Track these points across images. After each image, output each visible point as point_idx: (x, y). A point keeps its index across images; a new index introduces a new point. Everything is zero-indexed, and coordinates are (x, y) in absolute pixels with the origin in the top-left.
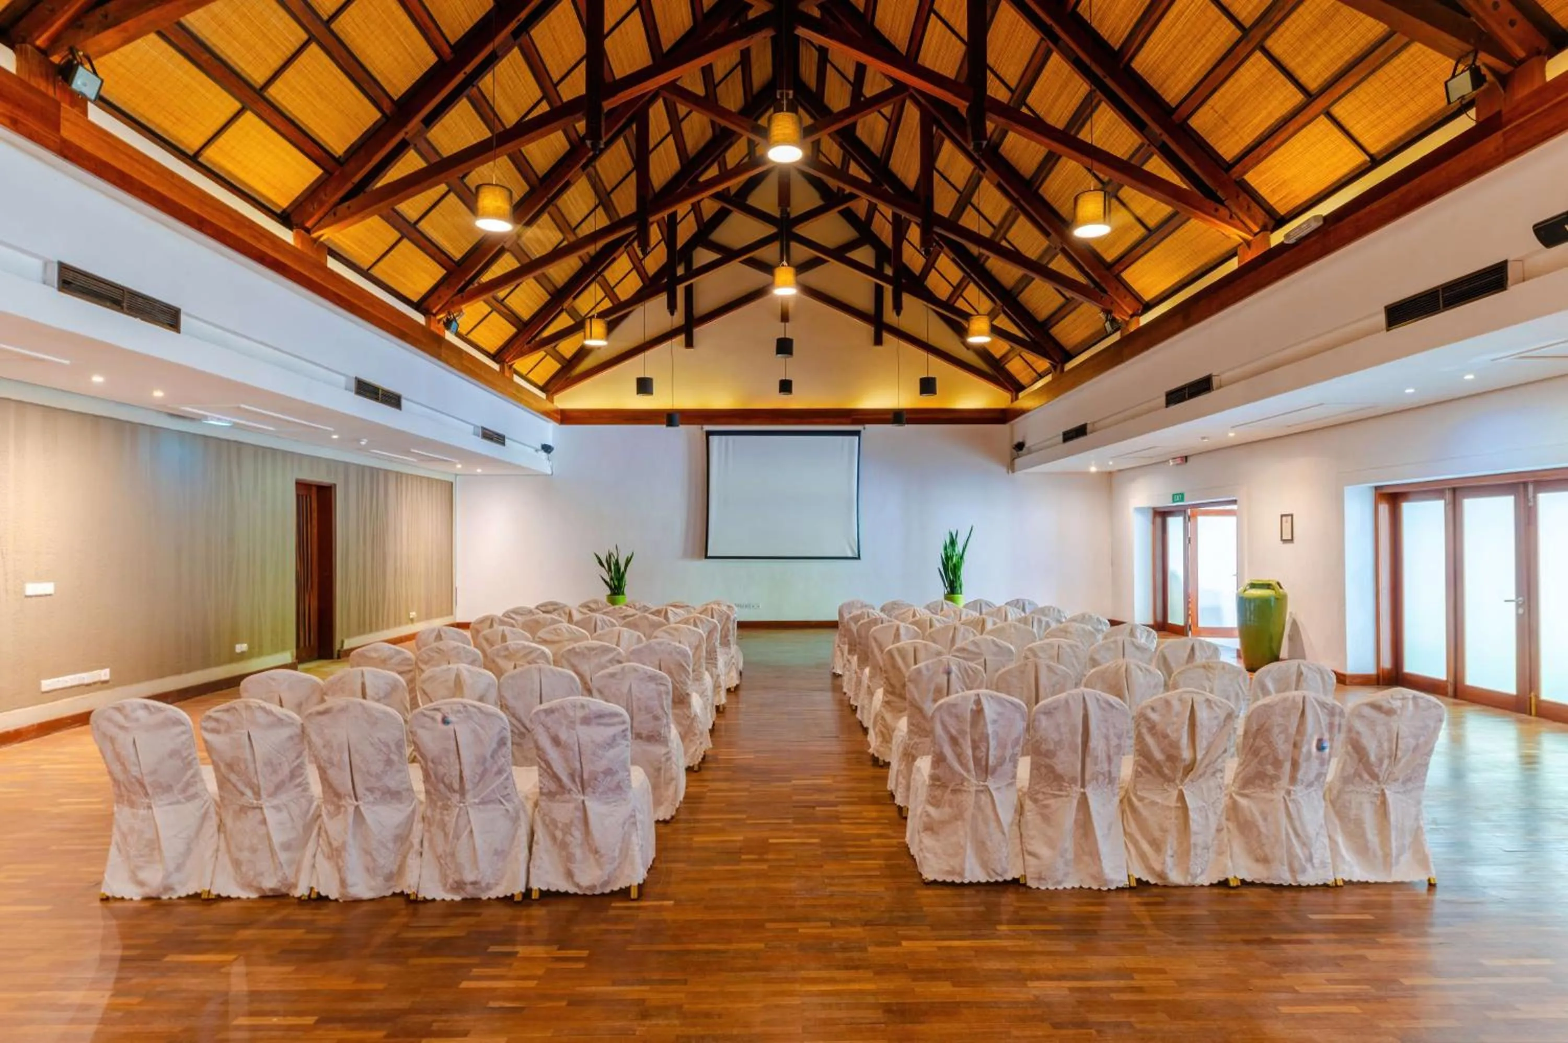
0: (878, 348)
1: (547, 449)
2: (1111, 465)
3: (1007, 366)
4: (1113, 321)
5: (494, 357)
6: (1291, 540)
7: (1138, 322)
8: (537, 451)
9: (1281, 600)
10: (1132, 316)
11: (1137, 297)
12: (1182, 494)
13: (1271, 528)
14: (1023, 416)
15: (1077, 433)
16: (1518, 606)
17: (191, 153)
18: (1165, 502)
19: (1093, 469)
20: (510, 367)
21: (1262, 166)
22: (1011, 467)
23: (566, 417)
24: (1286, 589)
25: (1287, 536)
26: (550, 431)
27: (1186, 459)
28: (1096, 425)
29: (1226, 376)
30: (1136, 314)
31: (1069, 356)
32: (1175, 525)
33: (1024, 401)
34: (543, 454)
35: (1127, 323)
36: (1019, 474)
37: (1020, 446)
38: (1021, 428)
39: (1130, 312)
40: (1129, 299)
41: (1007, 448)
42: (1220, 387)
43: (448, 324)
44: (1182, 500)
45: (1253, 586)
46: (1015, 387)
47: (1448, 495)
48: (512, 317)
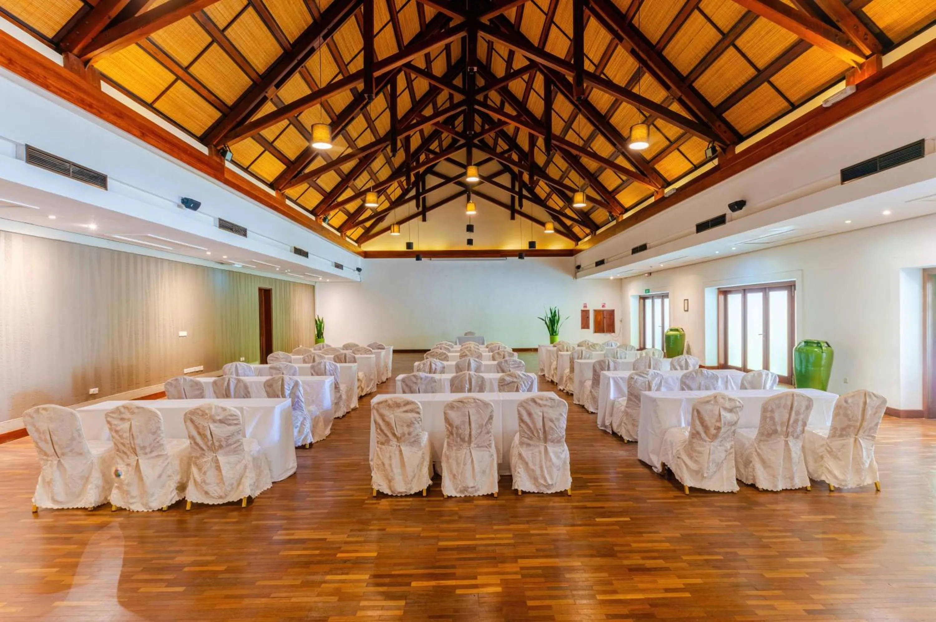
0: (513, 221)
1: (359, 270)
2: (619, 276)
3: (573, 230)
4: (612, 216)
5: (338, 230)
6: (687, 311)
7: (622, 217)
8: (354, 270)
9: (683, 336)
10: (620, 214)
11: (622, 206)
12: (649, 290)
13: (681, 305)
14: (581, 253)
15: (600, 263)
16: (763, 337)
17: (245, 167)
18: (643, 294)
19: (612, 278)
20: (345, 234)
21: (661, 163)
22: (575, 277)
23: (367, 255)
24: (686, 332)
25: (686, 309)
26: (360, 261)
27: (650, 274)
28: (609, 260)
29: (652, 244)
30: (622, 213)
31: (598, 228)
32: (648, 302)
33: (581, 245)
34: (357, 272)
35: (618, 217)
36: (579, 280)
37: (578, 267)
38: (581, 259)
39: (619, 212)
40: (619, 207)
41: (573, 268)
42: (650, 248)
43: (324, 220)
44: (649, 292)
45: (671, 330)
46: (577, 239)
47: (743, 292)
48: (347, 213)
